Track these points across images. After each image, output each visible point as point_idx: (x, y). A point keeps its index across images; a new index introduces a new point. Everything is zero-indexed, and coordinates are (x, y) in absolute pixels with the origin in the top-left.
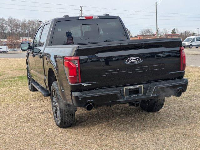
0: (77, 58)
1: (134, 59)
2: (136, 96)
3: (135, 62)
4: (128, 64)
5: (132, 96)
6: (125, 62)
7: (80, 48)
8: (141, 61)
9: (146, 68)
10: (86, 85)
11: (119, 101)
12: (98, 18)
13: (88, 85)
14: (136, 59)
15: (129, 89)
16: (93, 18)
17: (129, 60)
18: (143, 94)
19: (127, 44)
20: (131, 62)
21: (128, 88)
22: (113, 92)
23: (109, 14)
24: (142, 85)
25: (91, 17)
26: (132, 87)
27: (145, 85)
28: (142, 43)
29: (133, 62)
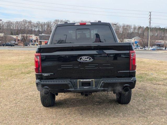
0: (39, 54)
1: (85, 58)
2: (88, 87)
3: (86, 60)
4: (80, 61)
5: (84, 87)
6: (78, 60)
7: (41, 47)
8: (92, 60)
9: (96, 66)
10: (46, 75)
11: (70, 89)
12: (91, 24)
13: (47, 75)
14: (87, 58)
15: (82, 82)
16: (87, 24)
17: (81, 58)
18: (94, 87)
19: (79, 46)
20: (83, 60)
21: (81, 80)
22: (66, 82)
23: (100, 21)
24: (94, 80)
25: (84, 23)
26: (85, 80)
27: (96, 80)
28: (91, 45)
29: (85, 61)
